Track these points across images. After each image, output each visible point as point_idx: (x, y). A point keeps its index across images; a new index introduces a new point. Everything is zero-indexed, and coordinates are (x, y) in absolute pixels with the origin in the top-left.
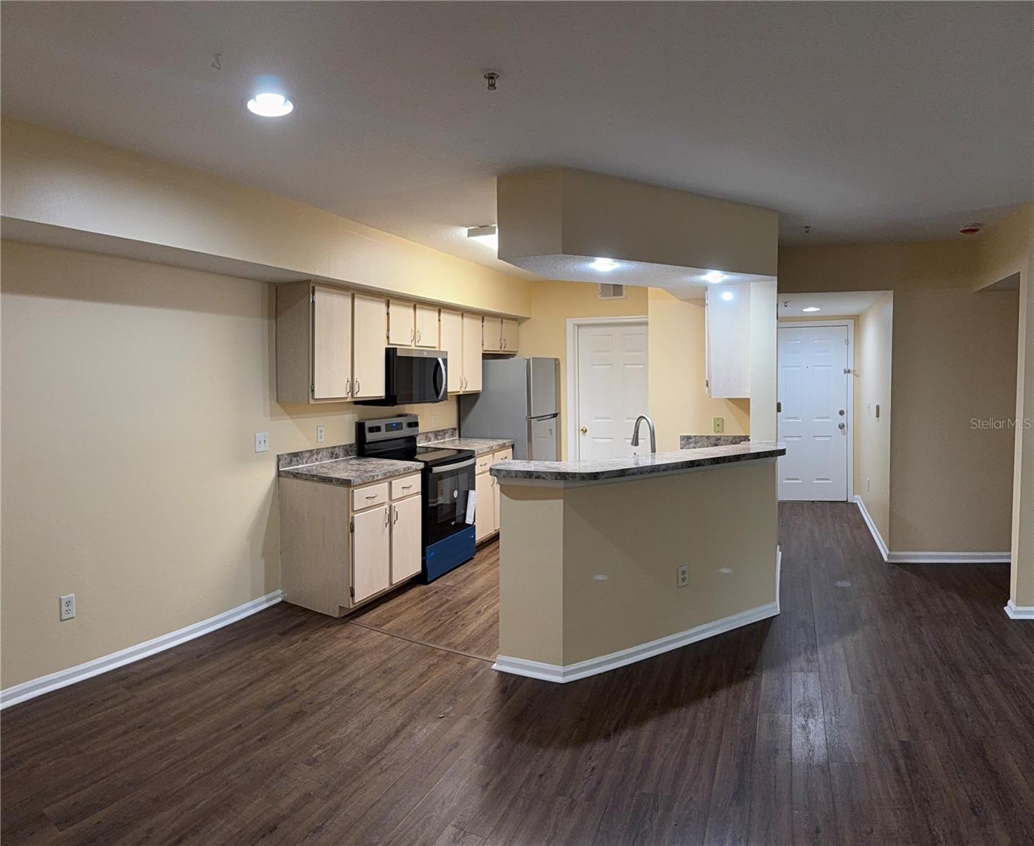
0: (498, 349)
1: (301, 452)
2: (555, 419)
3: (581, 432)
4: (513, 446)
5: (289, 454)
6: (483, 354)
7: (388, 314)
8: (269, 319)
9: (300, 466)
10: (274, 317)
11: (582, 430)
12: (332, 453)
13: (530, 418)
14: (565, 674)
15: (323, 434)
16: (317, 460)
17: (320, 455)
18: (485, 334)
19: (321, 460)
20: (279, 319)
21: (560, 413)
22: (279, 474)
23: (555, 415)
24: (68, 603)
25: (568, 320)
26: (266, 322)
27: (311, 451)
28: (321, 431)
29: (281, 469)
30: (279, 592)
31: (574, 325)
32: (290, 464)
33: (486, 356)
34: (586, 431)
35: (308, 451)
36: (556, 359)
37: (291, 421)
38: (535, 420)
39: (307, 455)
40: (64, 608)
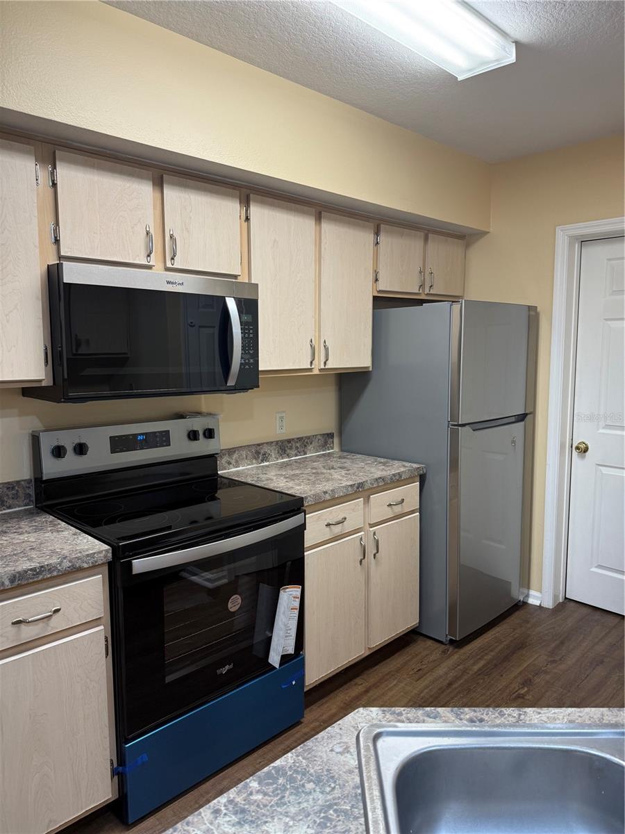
0: (416, 291)
2: (522, 424)
3: (575, 453)
4: (422, 479)
6: (375, 298)
11: (577, 448)
13: (456, 426)
18: (381, 258)
21: (533, 413)
23: (522, 418)
25: (558, 229)
31: (573, 239)
33: (382, 302)
34: (586, 450)
36: (530, 308)
38: (467, 428)
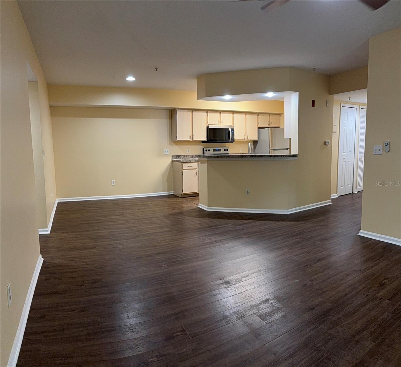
1: (180, 156)
5: (176, 156)
6: (258, 127)
7: (208, 116)
8: (169, 119)
9: (180, 159)
10: (171, 118)
12: (193, 157)
14: (208, 209)
15: (189, 151)
16: (186, 158)
17: (188, 157)
18: (259, 120)
19: (188, 158)
20: (172, 119)
22: (173, 161)
24: (113, 182)
26: (168, 120)
27: (184, 155)
28: (188, 150)
29: (173, 159)
30: (173, 192)
32: (176, 158)
33: (260, 128)
35: (183, 155)
37: (177, 147)
39: (183, 156)
40: (113, 183)
